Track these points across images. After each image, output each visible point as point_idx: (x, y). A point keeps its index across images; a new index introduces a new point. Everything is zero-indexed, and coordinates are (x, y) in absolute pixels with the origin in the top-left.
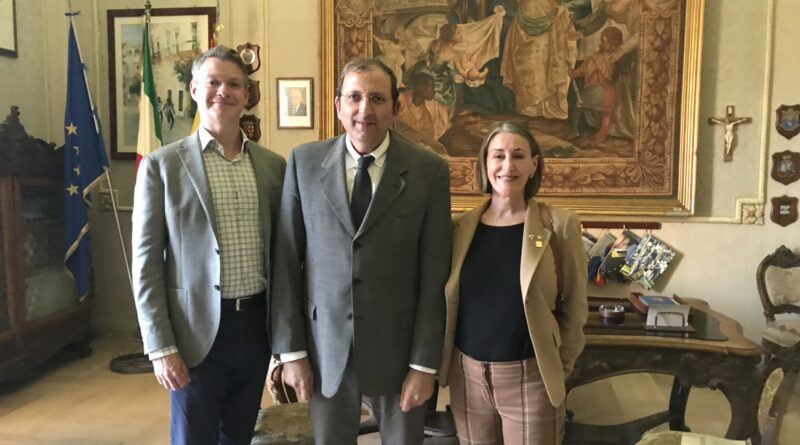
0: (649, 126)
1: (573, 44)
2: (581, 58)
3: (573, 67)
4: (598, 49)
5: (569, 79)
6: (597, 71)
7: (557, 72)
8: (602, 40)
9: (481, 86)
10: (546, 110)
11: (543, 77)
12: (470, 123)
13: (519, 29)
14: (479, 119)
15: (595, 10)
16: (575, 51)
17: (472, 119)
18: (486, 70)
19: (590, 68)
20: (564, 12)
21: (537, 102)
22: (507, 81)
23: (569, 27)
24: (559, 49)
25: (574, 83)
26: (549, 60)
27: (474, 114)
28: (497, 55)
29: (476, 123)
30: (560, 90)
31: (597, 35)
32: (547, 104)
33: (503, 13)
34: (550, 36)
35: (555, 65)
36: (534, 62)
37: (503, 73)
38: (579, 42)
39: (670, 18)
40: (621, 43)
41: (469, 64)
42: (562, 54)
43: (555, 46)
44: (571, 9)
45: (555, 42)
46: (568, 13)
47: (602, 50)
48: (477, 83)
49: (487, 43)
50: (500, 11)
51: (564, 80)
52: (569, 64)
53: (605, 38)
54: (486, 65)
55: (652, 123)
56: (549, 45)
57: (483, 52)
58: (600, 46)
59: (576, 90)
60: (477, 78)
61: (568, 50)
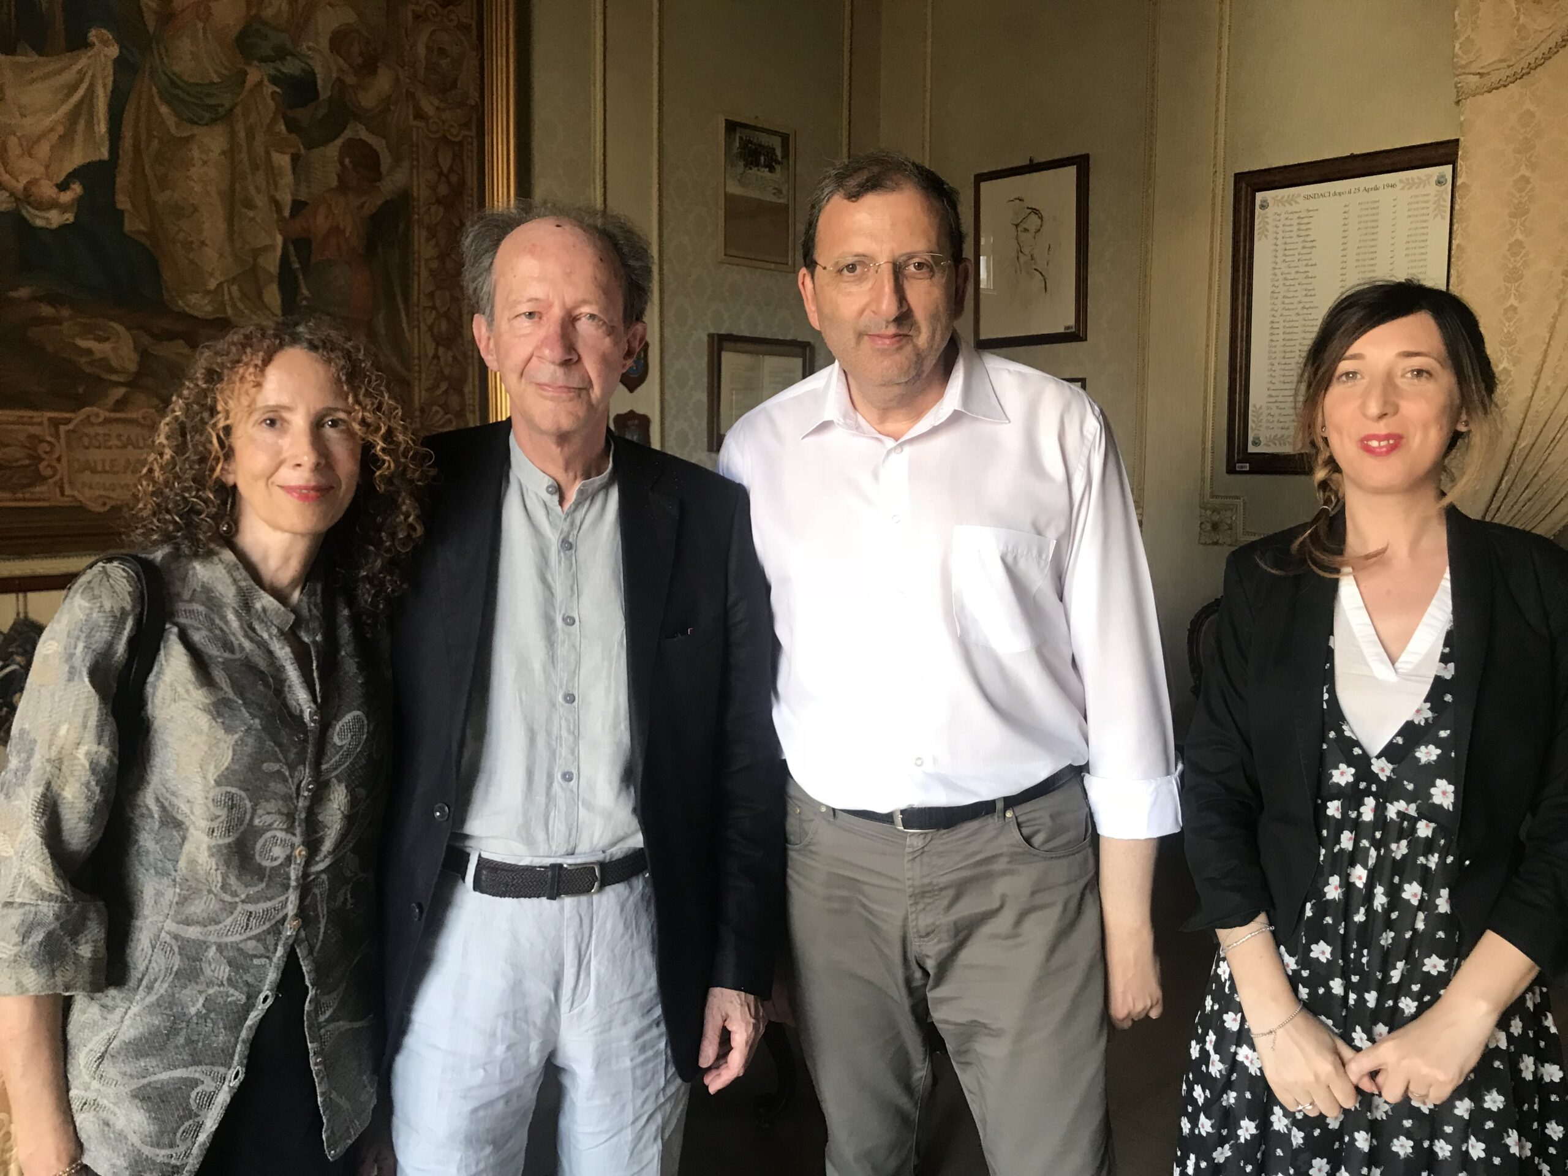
0: (436, 357)
1: (283, 160)
2: (303, 197)
3: (287, 213)
4: (334, 183)
5: (279, 239)
6: (336, 230)
7: (252, 219)
8: (342, 163)
9: (64, 227)
10: (234, 306)
11: (223, 226)
12: (40, 321)
13: (157, 100)
14: (65, 312)
15: (324, 94)
16: (288, 179)
17: (46, 310)
18: (77, 188)
19: (321, 222)
20: (260, 83)
21: (212, 285)
22: (133, 225)
23: (273, 122)
24: (255, 167)
25: (291, 248)
26: (233, 190)
27: (52, 299)
28: (104, 154)
29: (57, 321)
30: (261, 261)
31: (332, 150)
32: (235, 288)
33: (114, 51)
34: (233, 134)
35: (249, 204)
36: (198, 188)
37: (123, 202)
38: (295, 159)
39: (460, 144)
40: (378, 176)
41: (26, 164)
42: (261, 177)
43: (244, 155)
44: (274, 80)
45: (244, 149)
46: (270, 88)
47: (343, 187)
48: (55, 218)
49: (74, 116)
50: (105, 43)
51: (268, 242)
52: (277, 205)
53: (347, 161)
54: (75, 175)
55: (441, 350)
56: (231, 153)
57: (66, 139)
58: (339, 176)
59: (296, 266)
60: (54, 204)
61: (273, 173)
